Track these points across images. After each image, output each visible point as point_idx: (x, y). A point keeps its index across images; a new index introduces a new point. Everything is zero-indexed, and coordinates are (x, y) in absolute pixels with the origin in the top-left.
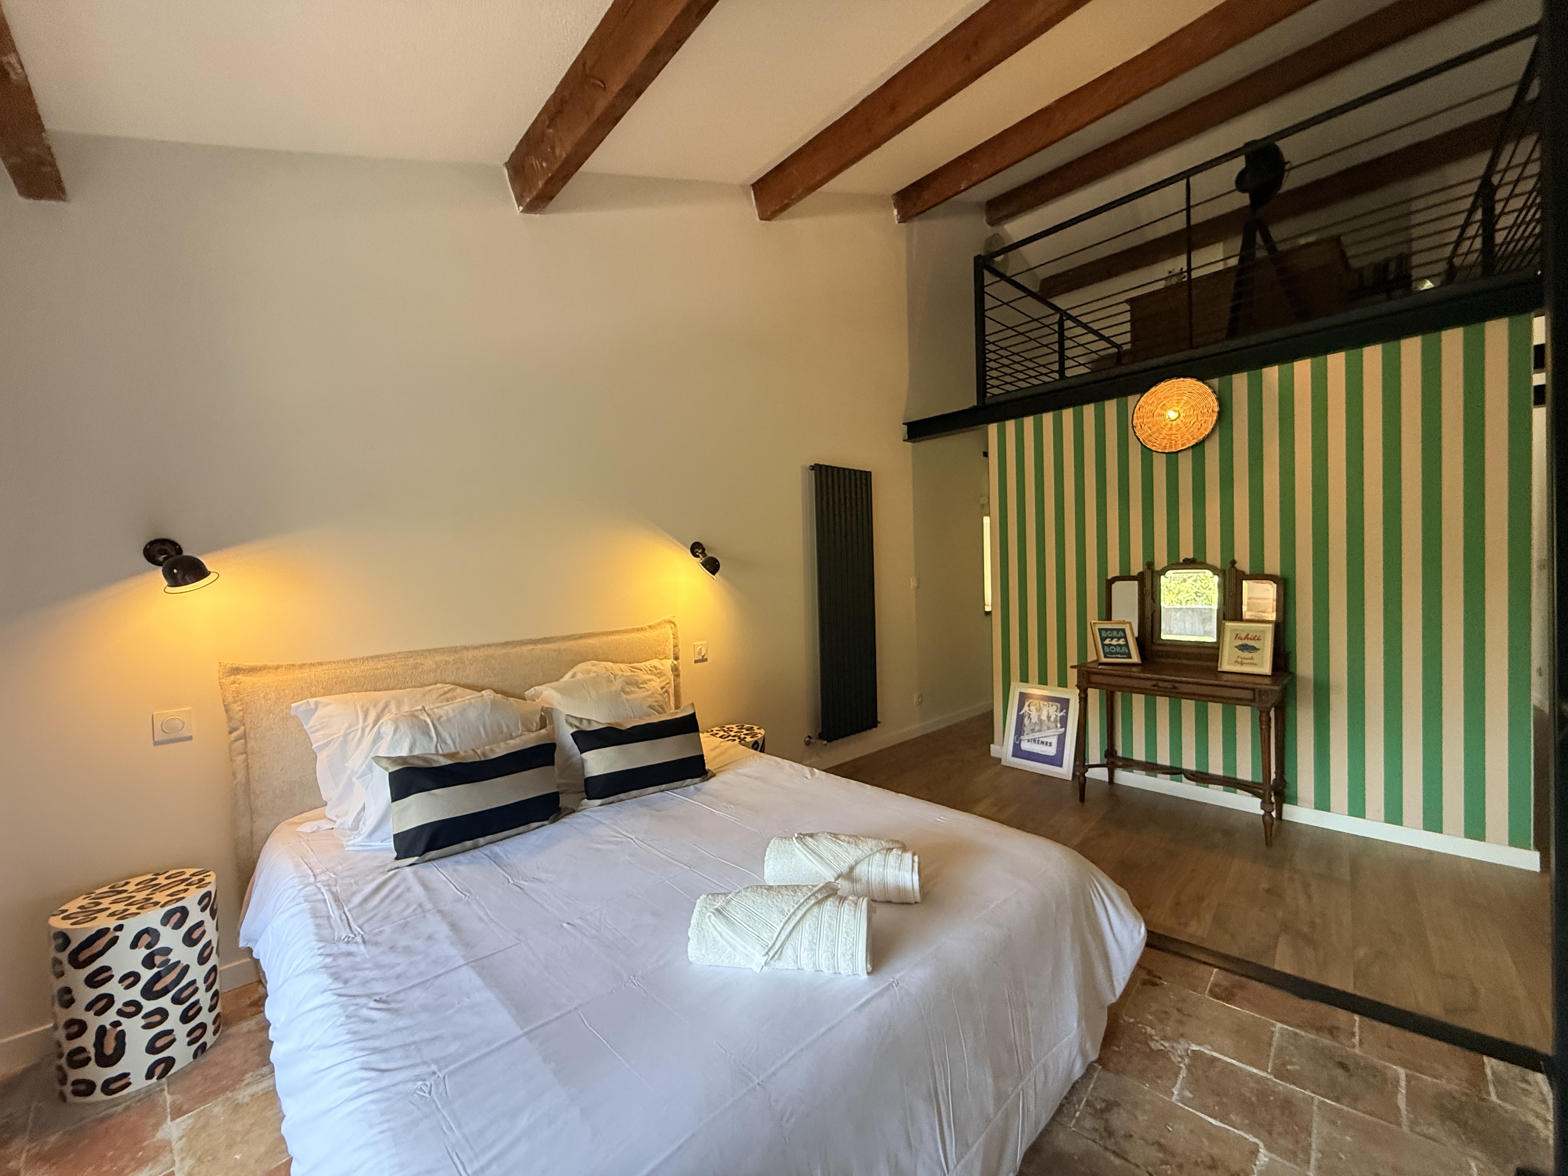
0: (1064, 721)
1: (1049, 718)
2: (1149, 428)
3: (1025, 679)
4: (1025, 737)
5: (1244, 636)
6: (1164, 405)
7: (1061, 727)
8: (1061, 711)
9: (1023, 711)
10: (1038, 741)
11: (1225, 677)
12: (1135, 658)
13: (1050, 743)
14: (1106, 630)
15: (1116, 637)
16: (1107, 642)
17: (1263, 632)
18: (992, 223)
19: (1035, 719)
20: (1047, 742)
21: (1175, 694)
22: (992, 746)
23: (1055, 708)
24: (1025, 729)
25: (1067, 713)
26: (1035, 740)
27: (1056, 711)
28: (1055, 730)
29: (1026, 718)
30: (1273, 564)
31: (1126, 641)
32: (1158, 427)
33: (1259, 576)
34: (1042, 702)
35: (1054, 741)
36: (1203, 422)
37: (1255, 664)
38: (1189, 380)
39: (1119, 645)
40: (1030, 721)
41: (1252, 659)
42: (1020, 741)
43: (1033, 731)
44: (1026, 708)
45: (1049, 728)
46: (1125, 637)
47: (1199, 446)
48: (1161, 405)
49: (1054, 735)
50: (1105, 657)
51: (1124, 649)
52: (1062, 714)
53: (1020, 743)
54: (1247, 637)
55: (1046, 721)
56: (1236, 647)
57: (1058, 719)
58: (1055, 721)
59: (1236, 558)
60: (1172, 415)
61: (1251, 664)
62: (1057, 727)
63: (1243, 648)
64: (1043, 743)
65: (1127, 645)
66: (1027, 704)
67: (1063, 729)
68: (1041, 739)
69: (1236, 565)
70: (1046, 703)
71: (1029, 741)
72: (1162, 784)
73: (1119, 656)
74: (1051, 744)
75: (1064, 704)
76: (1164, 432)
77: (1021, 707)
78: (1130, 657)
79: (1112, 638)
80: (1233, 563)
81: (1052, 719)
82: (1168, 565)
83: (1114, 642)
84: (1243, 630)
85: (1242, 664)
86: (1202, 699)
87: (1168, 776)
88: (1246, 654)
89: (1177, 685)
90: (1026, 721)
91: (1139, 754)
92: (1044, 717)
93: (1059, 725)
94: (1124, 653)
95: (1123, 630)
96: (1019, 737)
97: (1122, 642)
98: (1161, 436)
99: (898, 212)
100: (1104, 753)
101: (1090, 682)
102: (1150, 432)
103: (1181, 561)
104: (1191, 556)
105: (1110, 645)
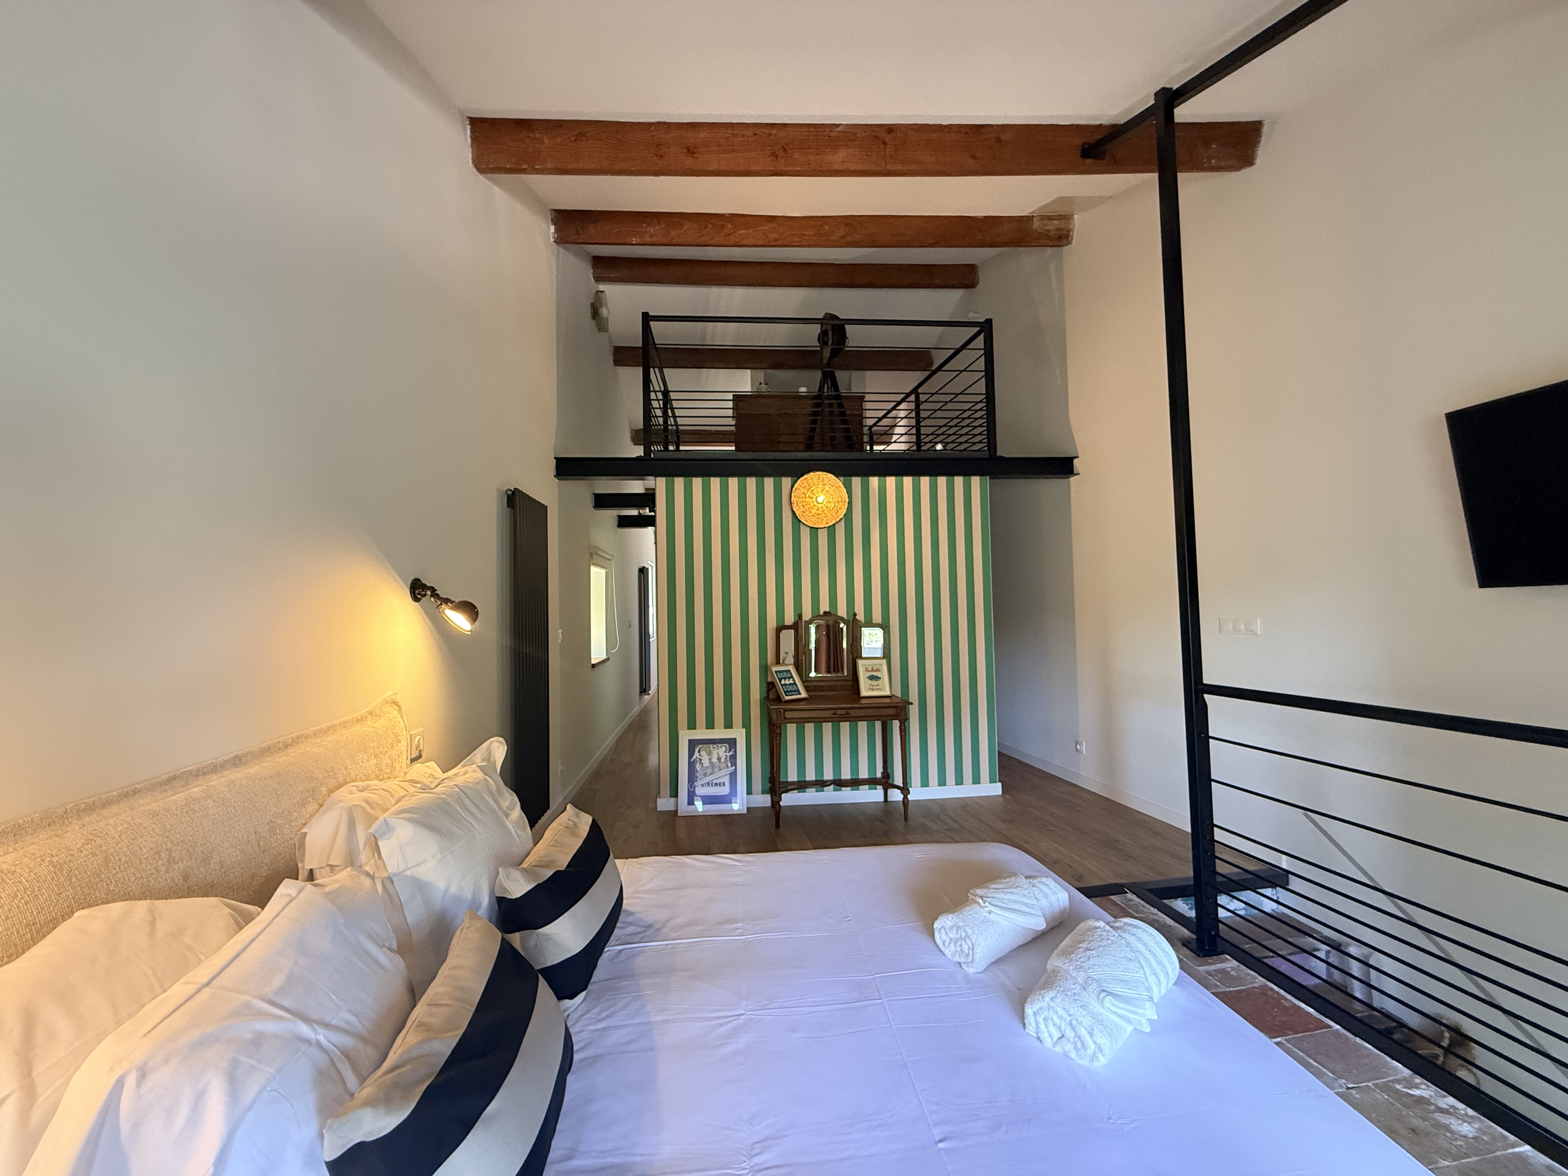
0: (733, 758)
2: (803, 506)
3: (692, 725)
4: (698, 783)
5: (870, 669)
7: (732, 766)
8: (730, 751)
9: (694, 757)
10: (712, 784)
12: (804, 695)
14: (780, 672)
15: (787, 678)
16: (783, 682)
17: (881, 665)
19: (706, 763)
20: (720, 783)
22: (658, 800)
23: (724, 748)
24: (698, 775)
25: (735, 752)
26: (708, 784)
27: (725, 752)
28: (726, 769)
29: (698, 764)
31: (794, 680)
32: (809, 506)
33: (870, 624)
34: (711, 746)
35: (726, 780)
36: (839, 508)
37: (881, 689)
38: (830, 475)
39: (790, 684)
40: (702, 766)
41: (878, 685)
43: (705, 775)
44: (696, 754)
45: (720, 770)
46: (792, 677)
48: (811, 489)
49: (726, 775)
50: (787, 695)
51: (795, 688)
53: (694, 790)
55: (718, 763)
56: (867, 678)
57: (728, 758)
58: (726, 761)
60: (821, 499)
61: (878, 689)
62: (728, 766)
63: (872, 678)
64: (716, 784)
65: (795, 684)
66: (697, 750)
69: (857, 617)
70: (715, 746)
71: (703, 785)
73: (793, 693)
74: (724, 785)
76: (813, 511)
77: (691, 754)
78: (800, 694)
80: (855, 615)
81: (723, 760)
82: (813, 617)
83: (787, 682)
84: (869, 665)
86: (854, 720)
88: (874, 683)
90: (698, 767)
94: (795, 691)
95: (789, 671)
96: (693, 783)
97: (791, 681)
98: (811, 514)
99: (556, 231)
101: (785, 718)
102: (803, 509)
103: (821, 613)
104: (827, 610)
105: (785, 685)
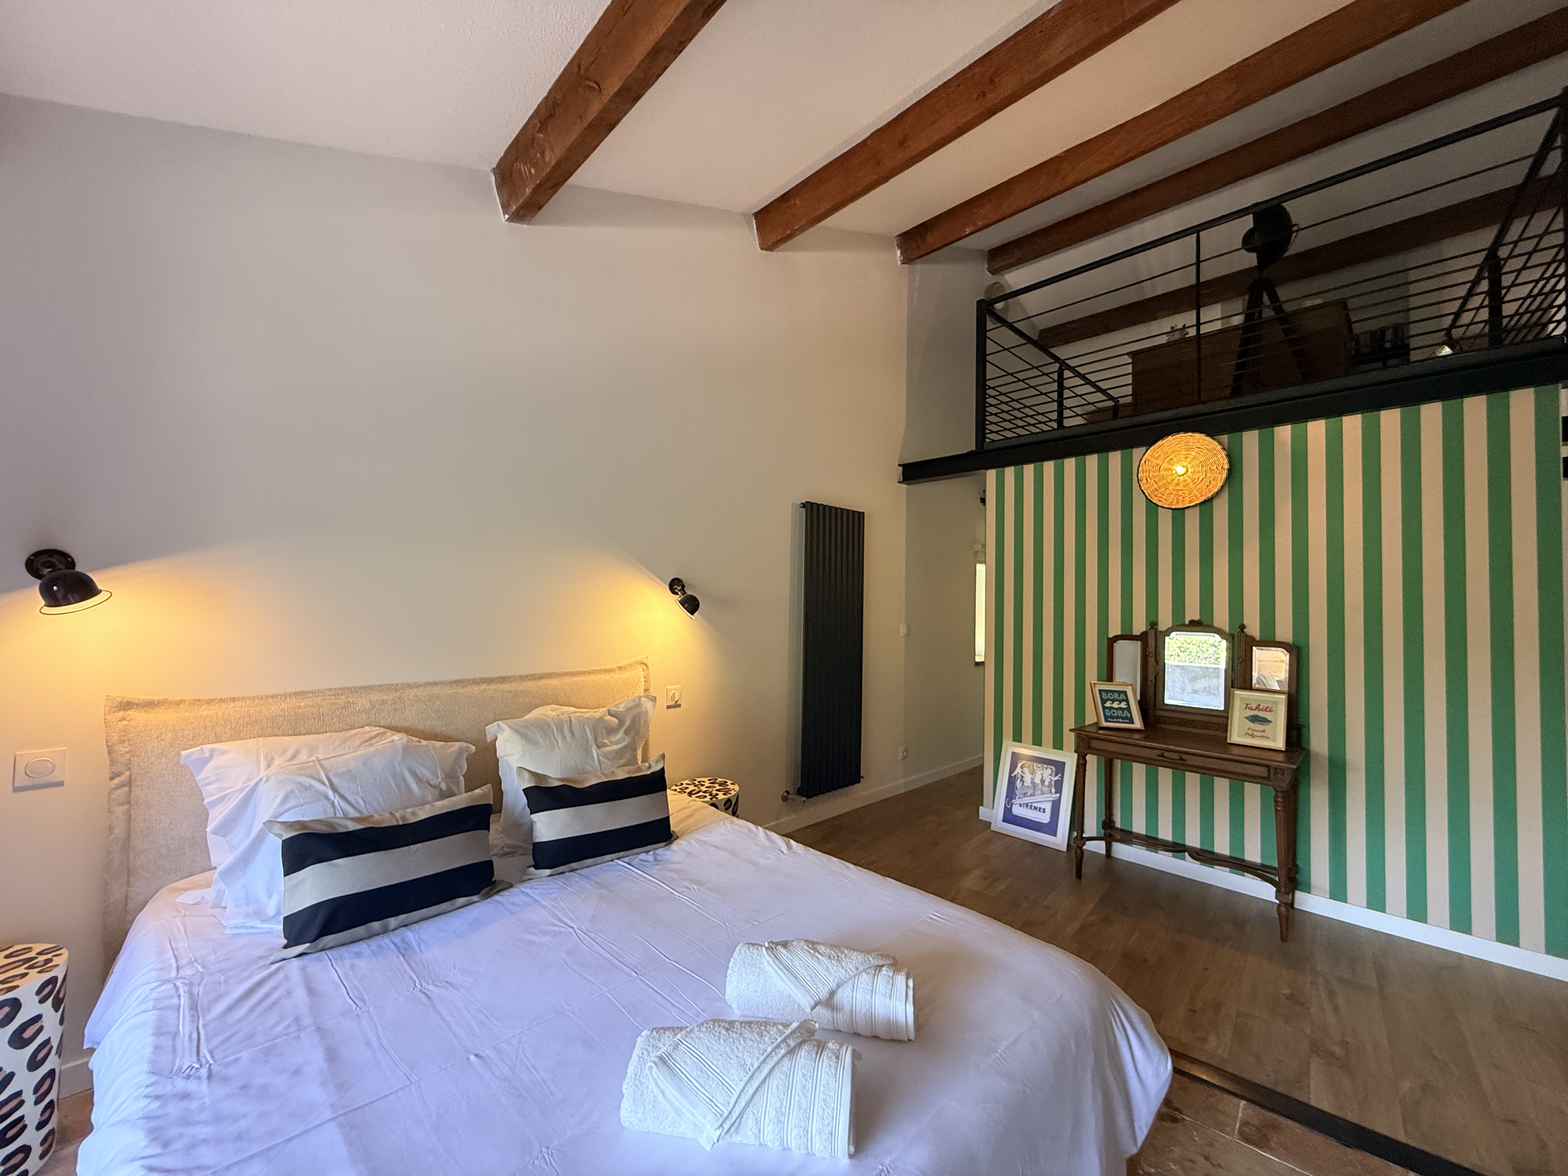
0: (1059, 786)
1: (1043, 781)
2: (1155, 482)
3: (1018, 738)
4: (1016, 801)
5: (1254, 708)
6: (1171, 459)
7: (1056, 793)
8: (1056, 776)
9: (1015, 773)
10: (1031, 806)
11: (1235, 750)
12: (1138, 724)
13: (1044, 809)
14: (1107, 691)
15: (1117, 700)
16: (1108, 704)
17: (1276, 703)
18: (993, 272)
19: (1028, 782)
20: (1040, 808)
21: (1180, 765)
22: (981, 808)
23: (1049, 771)
24: (1017, 792)
25: (1062, 777)
26: (1027, 805)
27: (1051, 775)
28: (1048, 795)
29: (1019, 781)
30: (1284, 630)
31: (1128, 704)
32: (1164, 481)
33: (1269, 642)
34: (1035, 764)
35: (1048, 807)
36: (1212, 479)
37: (1268, 738)
38: (1197, 436)
39: (1121, 709)
40: (1023, 784)
41: (1264, 731)
42: (1012, 804)
43: (1025, 794)
44: (1018, 770)
45: (1042, 793)
46: (1127, 701)
47: (1207, 504)
48: (1168, 459)
49: (1048, 801)
50: (1106, 721)
51: (1126, 714)
52: (1057, 778)
53: (1011, 807)
54: (1258, 708)
55: (1040, 785)
56: (1247, 718)
57: (1053, 783)
58: (1050, 786)
59: (1245, 622)
60: (1180, 469)
61: (1263, 737)
62: (1051, 792)
63: (1254, 719)
64: (1035, 808)
65: (1129, 709)
66: (1019, 765)
67: (1058, 795)
68: (1033, 804)
69: (1245, 630)
70: (1040, 766)
71: (1021, 805)
72: (1162, 861)
73: (1121, 720)
74: (1044, 812)
75: (1060, 767)
76: (1171, 487)
77: (1013, 768)
78: (1132, 722)
79: (1113, 701)
80: (1242, 627)
81: (1046, 783)
82: (1173, 627)
83: (1115, 705)
84: (1255, 700)
85: (1253, 736)
86: (1208, 773)
87: (1171, 854)
88: (1257, 727)
89: (1184, 756)
90: (1018, 784)
91: (1139, 827)
92: (1037, 781)
93: (1053, 790)
94: (1126, 718)
95: (1125, 693)
96: (1011, 800)
97: (1123, 705)
98: (1168, 491)
99: (902, 253)
100: (1101, 823)
101: (1090, 748)
102: (1156, 486)
103: (1187, 622)
104: (1197, 617)
105: (1111, 708)
